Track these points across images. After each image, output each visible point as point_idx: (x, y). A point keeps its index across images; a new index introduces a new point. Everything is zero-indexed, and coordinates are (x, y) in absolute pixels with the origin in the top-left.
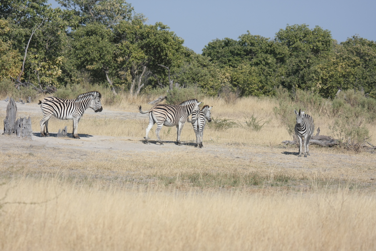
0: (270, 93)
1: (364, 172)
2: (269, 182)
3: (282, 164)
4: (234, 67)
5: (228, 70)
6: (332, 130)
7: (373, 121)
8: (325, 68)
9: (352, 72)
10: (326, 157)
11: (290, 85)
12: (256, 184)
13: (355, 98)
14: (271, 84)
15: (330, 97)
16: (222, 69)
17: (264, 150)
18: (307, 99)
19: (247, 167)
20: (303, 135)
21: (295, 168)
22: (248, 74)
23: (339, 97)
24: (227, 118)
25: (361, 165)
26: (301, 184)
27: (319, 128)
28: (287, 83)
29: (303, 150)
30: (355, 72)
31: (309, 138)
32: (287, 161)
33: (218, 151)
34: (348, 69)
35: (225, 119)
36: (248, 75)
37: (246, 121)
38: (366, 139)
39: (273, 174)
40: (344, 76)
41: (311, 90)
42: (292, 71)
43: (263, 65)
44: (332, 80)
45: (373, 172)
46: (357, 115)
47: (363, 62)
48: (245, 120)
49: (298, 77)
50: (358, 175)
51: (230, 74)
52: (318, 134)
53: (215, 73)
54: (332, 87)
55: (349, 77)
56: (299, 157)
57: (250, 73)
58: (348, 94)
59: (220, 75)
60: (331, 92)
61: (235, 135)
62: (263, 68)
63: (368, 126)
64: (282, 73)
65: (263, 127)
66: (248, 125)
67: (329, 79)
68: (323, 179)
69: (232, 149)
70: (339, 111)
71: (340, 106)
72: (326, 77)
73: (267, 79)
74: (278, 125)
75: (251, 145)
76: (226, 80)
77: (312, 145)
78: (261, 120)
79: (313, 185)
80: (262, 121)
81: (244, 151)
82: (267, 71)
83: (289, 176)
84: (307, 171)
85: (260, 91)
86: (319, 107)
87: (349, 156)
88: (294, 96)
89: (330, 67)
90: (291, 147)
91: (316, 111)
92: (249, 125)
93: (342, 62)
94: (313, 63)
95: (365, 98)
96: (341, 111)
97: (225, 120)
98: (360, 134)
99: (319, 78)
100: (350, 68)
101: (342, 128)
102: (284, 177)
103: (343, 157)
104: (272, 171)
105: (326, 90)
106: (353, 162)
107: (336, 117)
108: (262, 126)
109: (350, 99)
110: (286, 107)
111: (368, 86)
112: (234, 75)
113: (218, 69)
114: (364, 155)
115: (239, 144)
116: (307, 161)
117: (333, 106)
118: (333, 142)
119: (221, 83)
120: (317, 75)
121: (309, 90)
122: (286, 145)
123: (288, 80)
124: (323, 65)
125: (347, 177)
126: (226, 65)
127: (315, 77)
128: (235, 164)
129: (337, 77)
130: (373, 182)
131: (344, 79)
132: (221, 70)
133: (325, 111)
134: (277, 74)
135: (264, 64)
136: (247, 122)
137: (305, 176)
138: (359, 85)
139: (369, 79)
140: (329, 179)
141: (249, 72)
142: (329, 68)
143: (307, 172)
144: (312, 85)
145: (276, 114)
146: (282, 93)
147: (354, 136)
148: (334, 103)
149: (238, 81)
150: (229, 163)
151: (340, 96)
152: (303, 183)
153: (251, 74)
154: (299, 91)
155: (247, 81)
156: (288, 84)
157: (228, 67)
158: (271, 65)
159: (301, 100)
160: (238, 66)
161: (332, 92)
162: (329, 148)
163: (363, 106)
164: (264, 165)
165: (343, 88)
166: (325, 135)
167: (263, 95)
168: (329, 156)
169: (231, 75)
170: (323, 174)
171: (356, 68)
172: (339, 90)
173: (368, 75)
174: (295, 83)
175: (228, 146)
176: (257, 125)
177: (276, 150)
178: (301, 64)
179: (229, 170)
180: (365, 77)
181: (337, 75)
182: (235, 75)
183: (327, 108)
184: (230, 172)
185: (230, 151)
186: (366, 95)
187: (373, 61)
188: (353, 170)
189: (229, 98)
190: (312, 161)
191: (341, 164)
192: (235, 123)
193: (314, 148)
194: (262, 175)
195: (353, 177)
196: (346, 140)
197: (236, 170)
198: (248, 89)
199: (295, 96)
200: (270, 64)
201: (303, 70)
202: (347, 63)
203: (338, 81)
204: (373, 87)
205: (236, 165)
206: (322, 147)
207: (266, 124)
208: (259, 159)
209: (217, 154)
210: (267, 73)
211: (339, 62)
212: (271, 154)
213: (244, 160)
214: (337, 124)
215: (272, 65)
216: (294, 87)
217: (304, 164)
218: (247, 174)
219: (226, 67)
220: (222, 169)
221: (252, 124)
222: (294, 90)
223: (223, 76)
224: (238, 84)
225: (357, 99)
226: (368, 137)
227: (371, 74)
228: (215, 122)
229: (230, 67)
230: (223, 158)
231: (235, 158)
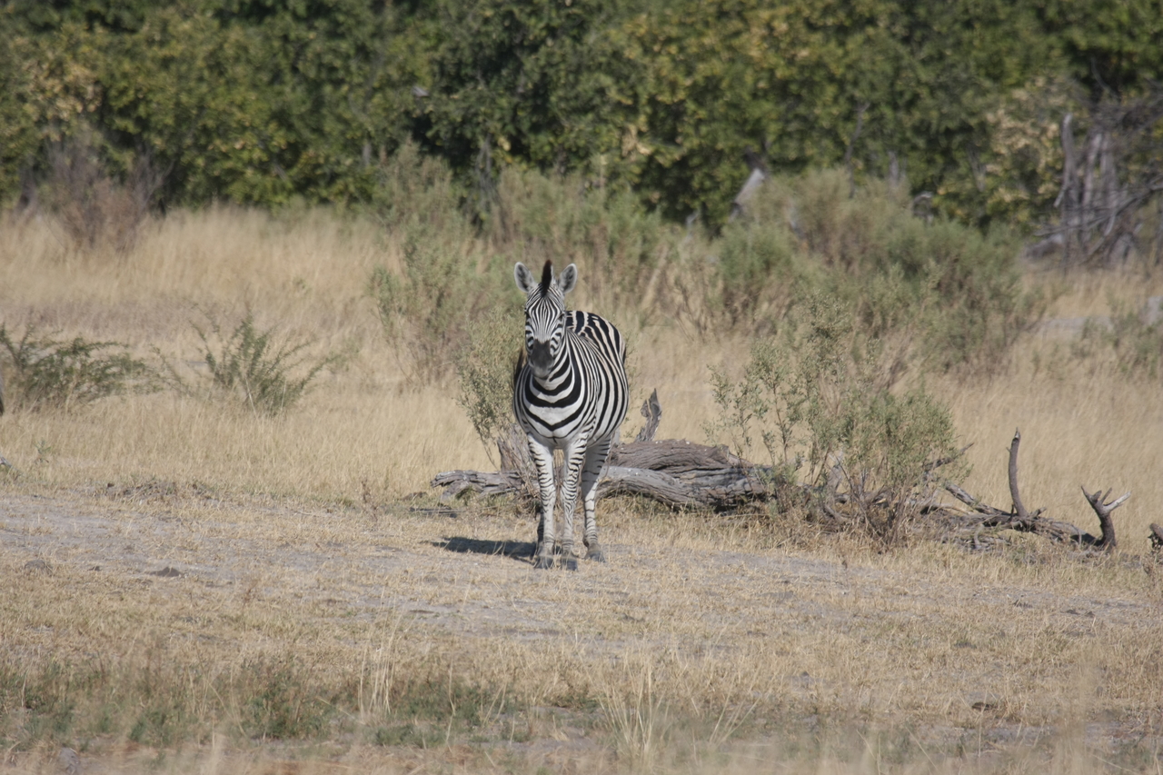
0: (339, 185)
1: (931, 660)
2: (362, 719)
3: (439, 610)
4: (116, 27)
5: (78, 44)
6: (732, 409)
7: (965, 359)
8: (669, 41)
9: (833, 67)
10: (701, 572)
11: (461, 138)
12: (280, 729)
13: (856, 222)
14: (343, 133)
15: (698, 214)
16: (44, 41)
17: (327, 530)
18: (569, 227)
19: (226, 628)
21: (520, 637)
22: (206, 73)
23: (757, 216)
24: (89, 336)
25: (914, 618)
26: (555, 735)
27: (654, 397)
28: (443, 130)
29: (559, 528)
30: (849, 67)
31: (596, 455)
32: (468, 591)
33: (49, 533)
34: (806, 44)
35: (77, 339)
36: (201, 79)
37: (205, 352)
38: (939, 463)
39: (386, 671)
40: (781, 90)
41: (588, 169)
42: (475, 54)
43: (296, 17)
44: (711, 112)
45: (985, 660)
46: (878, 320)
47: (894, 6)
48: (201, 345)
49: (511, 89)
50: (895, 682)
51: (94, 68)
52: (649, 431)
54: (711, 155)
55: (811, 91)
56: (543, 572)
57: (217, 65)
58: (812, 195)
59: (31, 77)
60: (702, 184)
61: (141, 438)
62: (292, 35)
63: (942, 389)
64: (409, 69)
65: (311, 390)
66: (219, 378)
67: (691, 106)
68: (687, 701)
69: (132, 520)
70: (761, 298)
71: (768, 266)
72: (673, 92)
73: (318, 104)
74: (398, 378)
75: (244, 497)
76: (66, 106)
77: (610, 501)
78: (298, 348)
79: (627, 737)
80: (300, 353)
81: (205, 530)
82: (318, 55)
83: (483, 683)
84: (590, 653)
85: (278, 176)
86: (638, 273)
87: (840, 569)
88: (488, 204)
89: (701, 34)
90: (491, 510)
91: (624, 297)
92: (224, 378)
93: (772, 5)
94: (600, 8)
95: (912, 223)
96: (771, 301)
97: (77, 349)
98: (901, 435)
99: (636, 97)
100: (817, 37)
101: (795, 399)
102: (450, 692)
103: (803, 572)
104: (377, 656)
105: (675, 172)
106: (862, 603)
107: (746, 333)
108: (303, 383)
109: (820, 227)
110: (447, 274)
111: (926, 151)
112: (118, 75)
113: (19, 40)
114: (930, 557)
115: (173, 489)
116: (590, 591)
117: (723, 269)
118: (740, 482)
119: (42, 122)
120: (627, 78)
121: (577, 173)
122: (459, 497)
123: (451, 108)
124: (654, 19)
125: (831, 691)
126: (67, 13)
127: (613, 94)
128: (153, 608)
129: (741, 97)
130: (989, 725)
131: (782, 107)
132: (36, 44)
133: (679, 299)
134: (380, 73)
136: (210, 359)
137: (579, 683)
138: (873, 145)
139: (933, 110)
140: (726, 703)
141: (212, 63)
142: (693, 41)
143: (591, 660)
144: (598, 143)
145: (385, 310)
146: (413, 188)
147: (867, 448)
148: (730, 252)
149: (142, 110)
150: (116, 605)
151: (763, 210)
152: (570, 725)
153: (221, 74)
154: (517, 175)
155: (198, 116)
156: (454, 130)
157: (78, 29)
158: (341, 18)
159: (533, 229)
160: (141, 20)
161: (708, 184)
162: (716, 517)
163: (912, 269)
164: (332, 615)
165: (774, 162)
166: (692, 435)
167: (298, 200)
168: (718, 568)
169: (101, 74)
170: (686, 675)
171: (854, 41)
172: (757, 175)
173: (926, 84)
174: (494, 126)
175: (104, 500)
176: (273, 374)
177: (396, 528)
178: (530, 15)
179: (119, 648)
180: (907, 96)
181: (742, 83)
182: (125, 76)
183: (689, 280)
184: (126, 660)
185: (119, 531)
186: (916, 206)
188: (869, 647)
189: (93, 215)
190: (621, 593)
191: (795, 614)
192: (141, 365)
193: (629, 515)
194: (316, 678)
195: (868, 692)
196: (817, 470)
197: (161, 644)
198: (200, 162)
199: (495, 208)
200: (339, 11)
201: (543, 49)
202: (798, 12)
203: (746, 121)
204: (958, 155)
205: (160, 618)
206: (676, 510)
207: (324, 374)
208: (299, 579)
209: (44, 551)
210: (320, 66)
212: (371, 551)
213: (211, 585)
214: (768, 371)
215: (351, 21)
216: (490, 154)
217: (568, 610)
218: (227, 668)
219: (69, 26)
220: (76, 640)
221: (243, 369)
222: (488, 169)
223: (49, 83)
224: (140, 135)
225: (867, 225)
226: (947, 455)
227: (942, 79)
228: (19, 355)
229: (90, 29)
230: (82, 573)
231: (154, 577)
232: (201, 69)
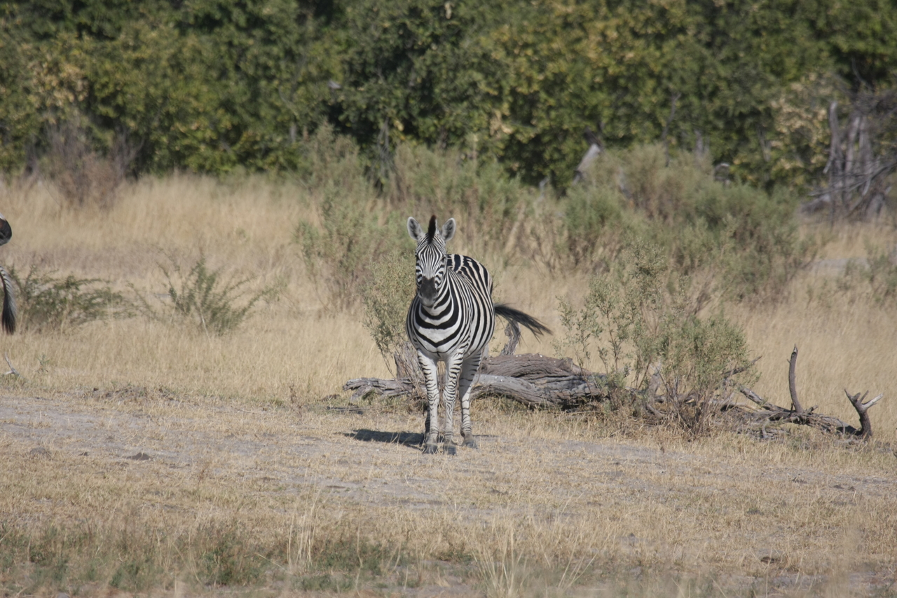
0: (271, 158)
1: (729, 524)
2: (290, 570)
3: (350, 485)
4: (100, 35)
5: (70, 48)
6: (575, 330)
7: (755, 291)
8: (526, 46)
9: (652, 65)
10: (551, 456)
11: (366, 121)
12: (227, 578)
13: (669, 185)
14: (275, 117)
15: (548, 179)
16: (44, 47)
17: (263, 424)
18: (449, 189)
19: (186, 500)
20: (444, 347)
21: (412, 506)
22: (169, 71)
23: (594, 181)
24: (79, 274)
25: (716, 491)
26: (439, 582)
28: (352, 115)
30: (665, 66)
31: (470, 365)
32: (372, 471)
33: (48, 427)
34: (631, 48)
35: (70, 277)
36: (165, 76)
37: (169, 287)
38: (735, 372)
39: (308, 532)
40: (612, 83)
41: (463, 145)
42: (376, 56)
43: (238, 27)
44: (559, 100)
45: (771, 524)
46: (687, 261)
47: (700, 19)
48: (166, 281)
49: (404, 83)
50: (702, 541)
51: (82, 67)
52: (511, 348)
53: (11, 65)
54: (558, 134)
55: (635, 84)
57: (177, 65)
58: (637, 164)
59: (35, 74)
60: (551, 156)
61: (119, 353)
62: (236, 42)
63: (737, 315)
64: (325, 67)
65: (250, 316)
66: (179, 307)
67: (543, 95)
68: (541, 556)
69: (113, 417)
70: (597, 244)
71: (603, 219)
72: (530, 85)
73: (255, 95)
74: (317, 306)
75: (199, 398)
76: (61, 97)
77: (481, 401)
78: (240, 283)
79: (495, 584)
80: (242, 287)
81: (168, 424)
82: (256, 57)
83: (384, 542)
84: (466, 518)
85: (225, 151)
86: (503, 225)
87: (659, 453)
88: (386, 172)
89: (550, 41)
90: (389, 408)
91: (491, 243)
92: (183, 306)
93: (606, 18)
94: (473, 20)
95: (714, 186)
96: (605, 246)
97: (70, 284)
98: (705, 350)
99: (500, 89)
100: (640, 43)
101: (623, 322)
102: (358, 549)
103: (630, 456)
104: (302, 521)
105: (531, 147)
106: (676, 480)
107: (586, 271)
108: (244, 311)
109: (643, 189)
110: (355, 225)
111: (724, 130)
112: (100, 72)
113: (25, 46)
114: (728, 445)
115: (144, 393)
116: (466, 471)
117: (568, 222)
118: (581, 387)
119: (42, 109)
120: (494, 74)
121: (455, 148)
122: (364, 398)
123: (358, 97)
124: (514, 29)
125: (652, 548)
126: (62, 24)
127: (483, 87)
128: (128, 484)
129: (582, 89)
130: (773, 575)
131: (614, 97)
132: (38, 49)
133: (534, 245)
134: (303, 70)
135: (242, 21)
136: (172, 292)
137: (457, 542)
138: (685, 126)
139: (730, 99)
140: (571, 557)
141: (174, 63)
142: (544, 45)
143: (467, 524)
144: (471, 124)
145: (308, 254)
146: (328, 159)
147: (679, 360)
148: (573, 209)
149: (120, 100)
150: (100, 482)
151: (599, 176)
152: (451, 574)
153: (181, 71)
154: (408, 149)
155: (163, 104)
157: (70, 37)
158: (273, 29)
159: (421, 191)
160: (119, 30)
161: (556, 156)
162: (563, 413)
163: (714, 222)
164: (267, 490)
165: (607, 139)
167: (240, 169)
168: (565, 453)
169: (87, 72)
170: (540, 535)
171: (668, 46)
172: (594, 149)
173: (725, 79)
174: (391, 111)
175: (91, 401)
176: (221, 304)
177: (316, 422)
178: (418, 26)
179: (102, 516)
180: (710, 89)
181: (583, 79)
182: (106, 73)
183: (541, 230)
184: (108, 525)
185: (103, 425)
186: (717, 173)
187: (747, 13)
188: (681, 514)
189: (82, 181)
190: (489, 472)
191: (624, 488)
192: (119, 297)
193: (495, 412)
194: (255, 538)
195: (680, 548)
196: (641, 377)
197: (135, 512)
198: (165, 139)
199: (392, 175)
200: (271, 22)
201: (429, 52)
202: (626, 23)
203: (585, 107)
204: (750, 133)
205: (134, 492)
206: (532, 408)
207: (261, 303)
208: (241, 461)
209: (45, 441)
210: (257, 65)
211: (591, 15)
212: (297, 440)
213: (173, 466)
214: (603, 300)
215: (281, 31)
216: (388, 134)
217: (449, 485)
218: (186, 531)
219: (63, 35)
220: (70, 509)
221: (198, 300)
222: (387, 145)
223: (48, 78)
224: (118, 118)
225: (679, 187)
226: (742, 365)
227: (737, 75)
228: (25, 289)
229: (80, 37)
230: (74, 457)
231: (129, 461)
232: (165, 68)
